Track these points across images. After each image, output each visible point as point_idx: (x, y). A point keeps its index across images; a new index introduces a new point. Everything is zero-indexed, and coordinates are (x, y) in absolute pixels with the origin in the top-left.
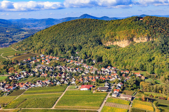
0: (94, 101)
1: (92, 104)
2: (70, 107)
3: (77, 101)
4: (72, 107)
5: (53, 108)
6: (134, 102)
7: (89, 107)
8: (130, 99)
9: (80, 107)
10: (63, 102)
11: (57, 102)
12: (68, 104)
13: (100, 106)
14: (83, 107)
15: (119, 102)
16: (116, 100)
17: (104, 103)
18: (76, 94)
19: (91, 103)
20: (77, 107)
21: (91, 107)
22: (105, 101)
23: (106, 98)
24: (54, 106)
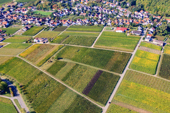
0: (129, 43)
1: (127, 47)
2: (108, 47)
3: (113, 42)
4: (109, 48)
5: (92, 47)
6: (166, 48)
7: (124, 49)
8: (162, 44)
9: (116, 48)
10: (101, 42)
11: (95, 42)
12: (106, 45)
13: (134, 49)
14: (118, 48)
15: (152, 47)
16: (149, 44)
17: (137, 47)
18: (112, 36)
19: (126, 45)
20: (113, 48)
21: (126, 50)
22: (138, 45)
23: (140, 42)
24: (93, 45)
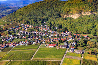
0: (58, 54)
1: (57, 57)
2: (43, 59)
3: (47, 55)
4: (44, 59)
5: (32, 60)
6: (84, 55)
7: (55, 59)
8: (82, 53)
9: (49, 59)
10: (38, 55)
11: (34, 56)
12: (42, 57)
13: (62, 58)
14: (51, 59)
15: (75, 55)
16: (73, 54)
17: (64, 56)
18: (46, 50)
19: (56, 56)
20: (47, 59)
21: (56, 59)
22: (65, 55)
23: (66, 53)
24: (32, 58)
